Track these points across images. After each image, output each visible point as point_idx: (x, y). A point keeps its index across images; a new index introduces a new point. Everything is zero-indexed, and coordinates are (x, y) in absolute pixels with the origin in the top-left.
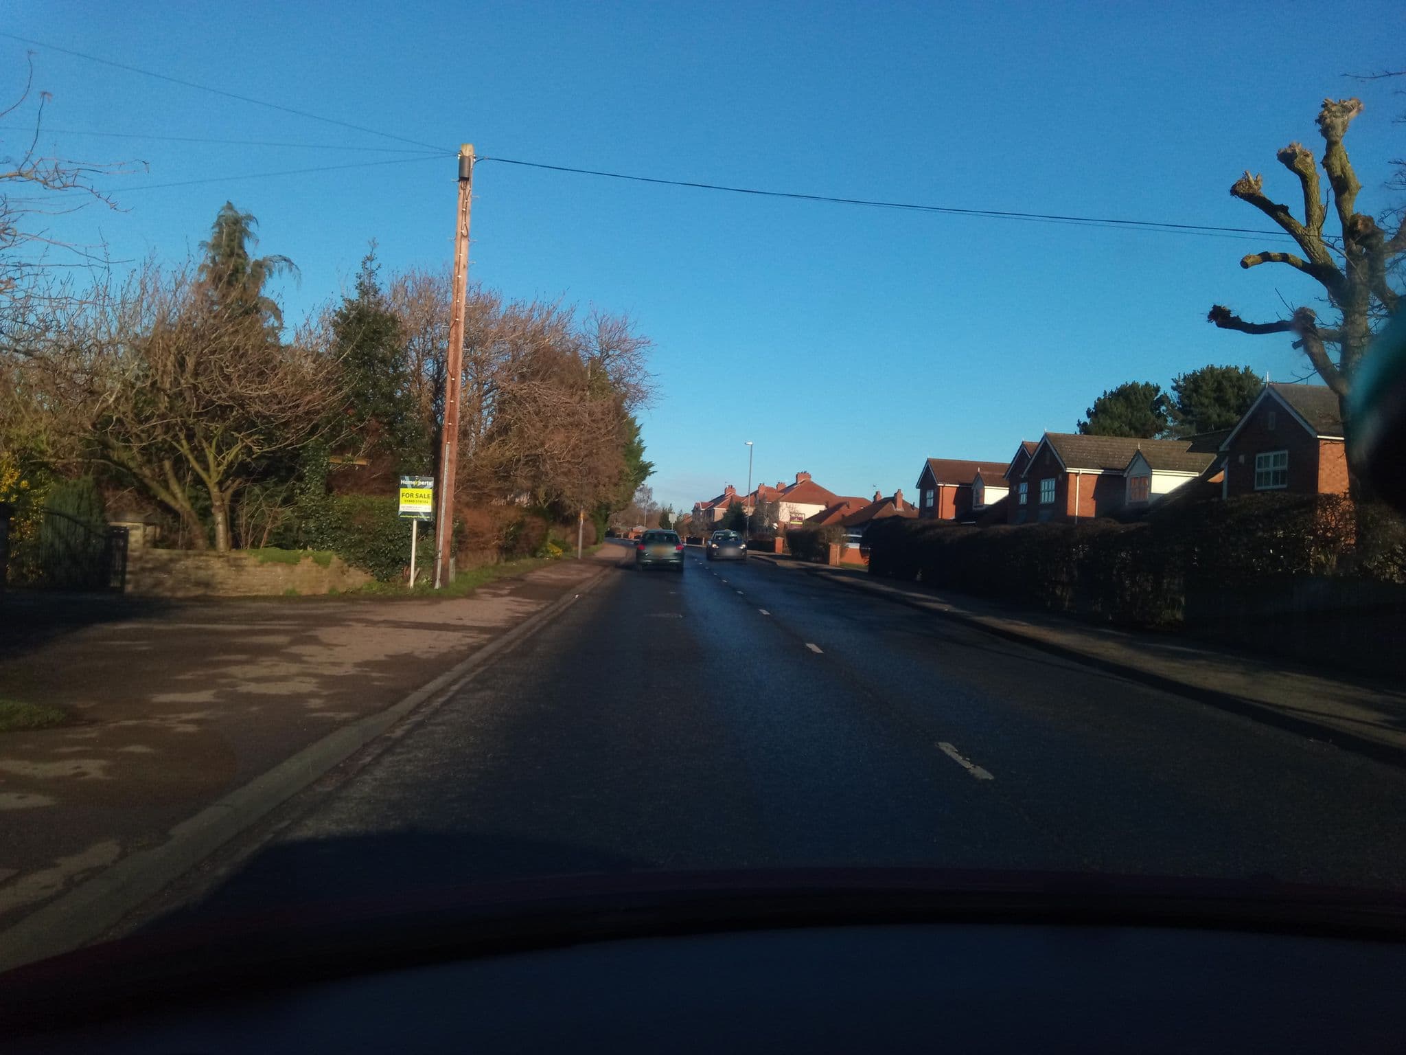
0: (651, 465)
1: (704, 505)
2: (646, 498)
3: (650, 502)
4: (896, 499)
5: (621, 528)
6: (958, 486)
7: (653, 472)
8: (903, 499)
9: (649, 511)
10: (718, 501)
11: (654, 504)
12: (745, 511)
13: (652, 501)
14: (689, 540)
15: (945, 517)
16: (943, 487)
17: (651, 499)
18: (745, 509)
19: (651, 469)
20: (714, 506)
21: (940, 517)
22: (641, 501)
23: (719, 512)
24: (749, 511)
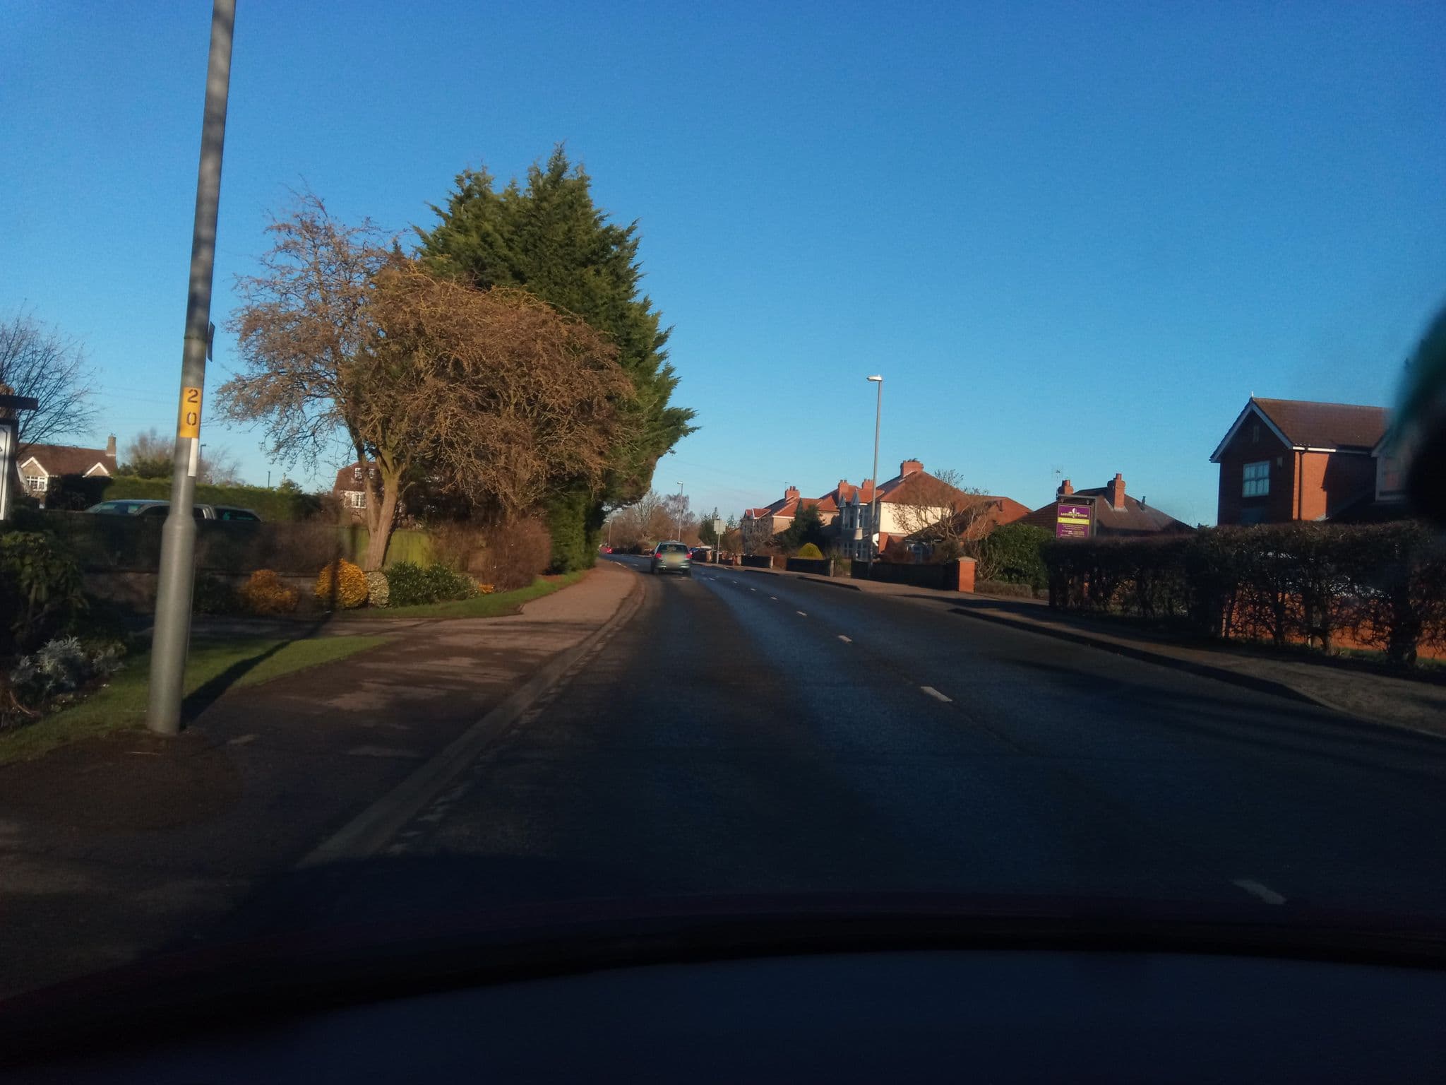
0: (688, 415)
1: (758, 512)
2: (681, 508)
3: (685, 512)
4: (1114, 491)
5: (651, 543)
6: (1334, 451)
7: (693, 430)
8: (1125, 493)
9: (685, 523)
10: (777, 507)
11: (691, 515)
12: (821, 518)
13: (689, 512)
14: (746, 560)
15: (1306, 516)
16: (1301, 452)
17: (687, 509)
18: (821, 515)
19: (689, 423)
20: (771, 513)
21: (1295, 516)
22: (675, 511)
23: (782, 522)
24: (827, 518)
